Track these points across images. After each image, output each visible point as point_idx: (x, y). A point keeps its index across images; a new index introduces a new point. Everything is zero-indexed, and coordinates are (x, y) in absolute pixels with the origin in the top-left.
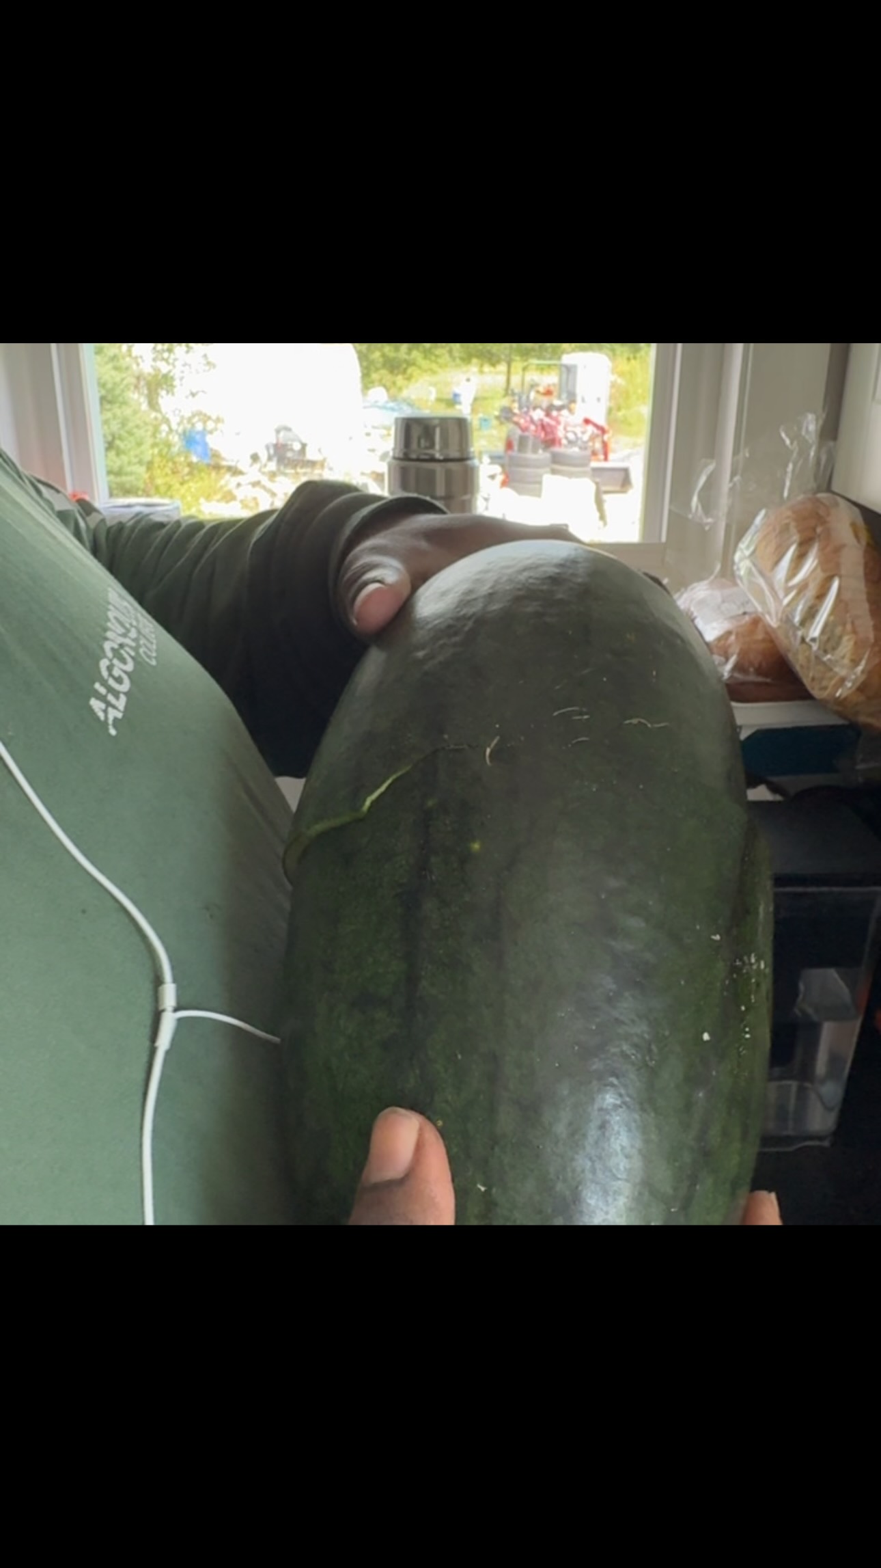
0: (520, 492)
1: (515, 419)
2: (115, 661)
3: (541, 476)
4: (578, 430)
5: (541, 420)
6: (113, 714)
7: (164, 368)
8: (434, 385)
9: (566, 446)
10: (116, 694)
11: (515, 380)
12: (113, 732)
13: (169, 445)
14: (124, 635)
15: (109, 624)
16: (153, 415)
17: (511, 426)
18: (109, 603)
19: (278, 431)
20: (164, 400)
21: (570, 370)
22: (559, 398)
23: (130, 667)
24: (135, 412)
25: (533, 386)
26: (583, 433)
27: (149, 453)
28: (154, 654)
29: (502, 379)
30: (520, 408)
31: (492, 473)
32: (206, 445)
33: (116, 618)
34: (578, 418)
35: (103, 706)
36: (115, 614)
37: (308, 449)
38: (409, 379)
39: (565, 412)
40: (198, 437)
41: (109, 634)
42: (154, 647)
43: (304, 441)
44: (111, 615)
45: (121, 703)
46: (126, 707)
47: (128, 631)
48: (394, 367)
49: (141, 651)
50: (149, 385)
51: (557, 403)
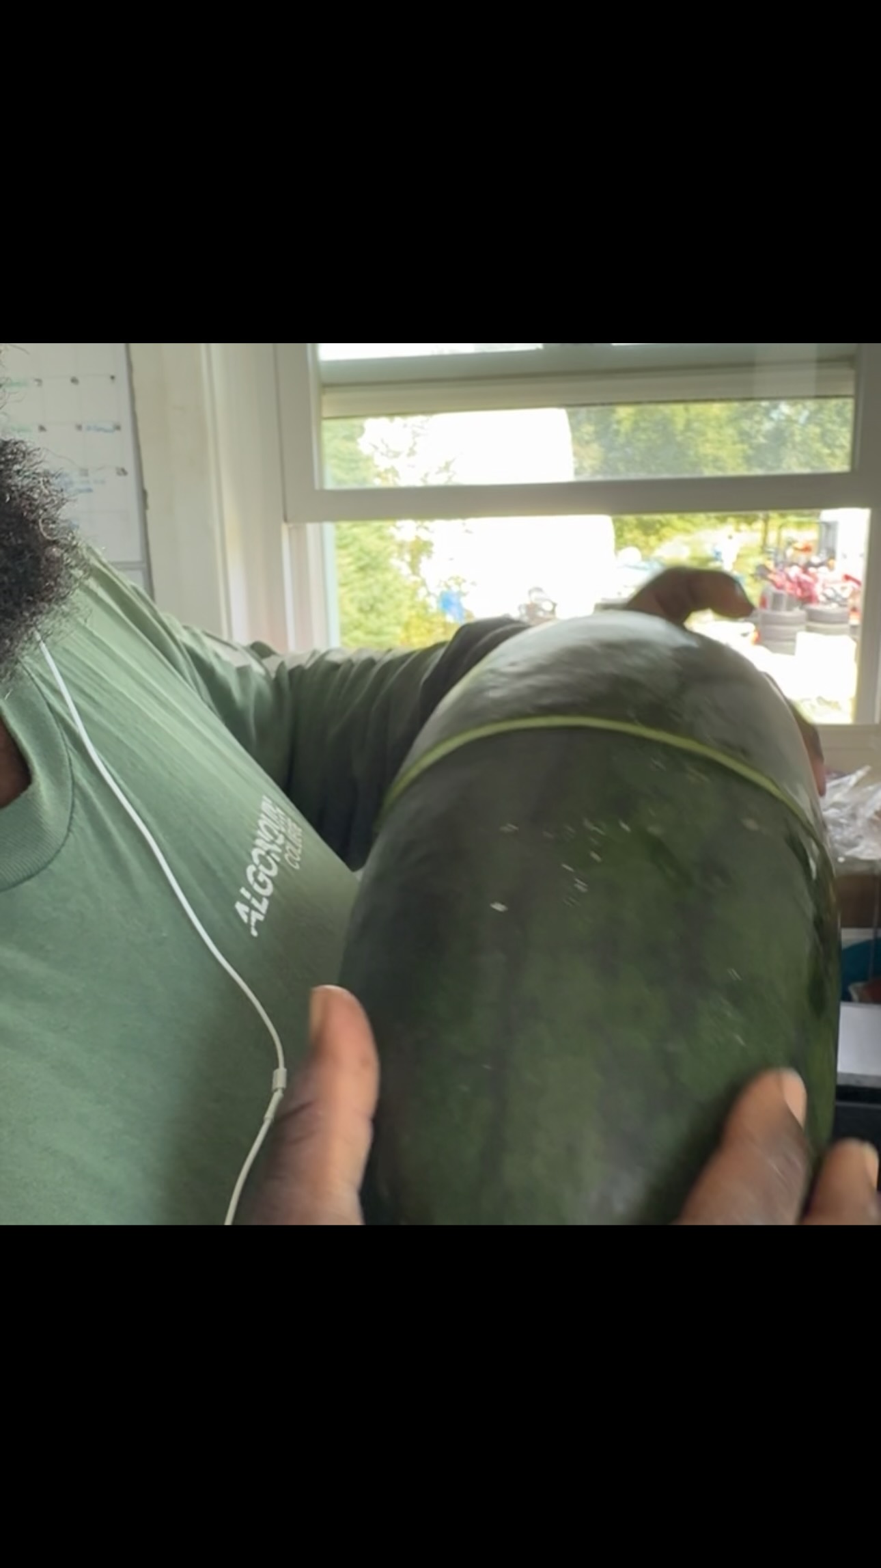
0: (773, 650)
1: (771, 576)
2: (262, 868)
3: (795, 634)
4: (837, 587)
5: (798, 578)
6: (255, 916)
7: (425, 536)
8: (687, 543)
9: (825, 604)
10: (259, 898)
11: (772, 538)
12: (254, 933)
13: (425, 607)
14: (272, 842)
15: (259, 833)
16: (414, 578)
17: (766, 583)
18: (261, 811)
19: (530, 592)
20: (425, 563)
21: (829, 527)
22: (818, 554)
23: (274, 872)
24: (396, 578)
25: (790, 543)
26: (843, 588)
27: (406, 614)
28: (298, 859)
29: (758, 536)
30: (776, 565)
31: (745, 631)
32: (459, 605)
33: (267, 827)
34: (837, 574)
35: (247, 909)
36: (266, 823)
37: (557, 609)
38: (660, 540)
39: (823, 569)
40: (454, 600)
41: (258, 842)
42: (299, 851)
43: (555, 601)
44: (261, 823)
45: (264, 906)
46: (268, 911)
47: (276, 837)
48: (647, 529)
49: (286, 856)
50: (411, 551)
51: (815, 560)
